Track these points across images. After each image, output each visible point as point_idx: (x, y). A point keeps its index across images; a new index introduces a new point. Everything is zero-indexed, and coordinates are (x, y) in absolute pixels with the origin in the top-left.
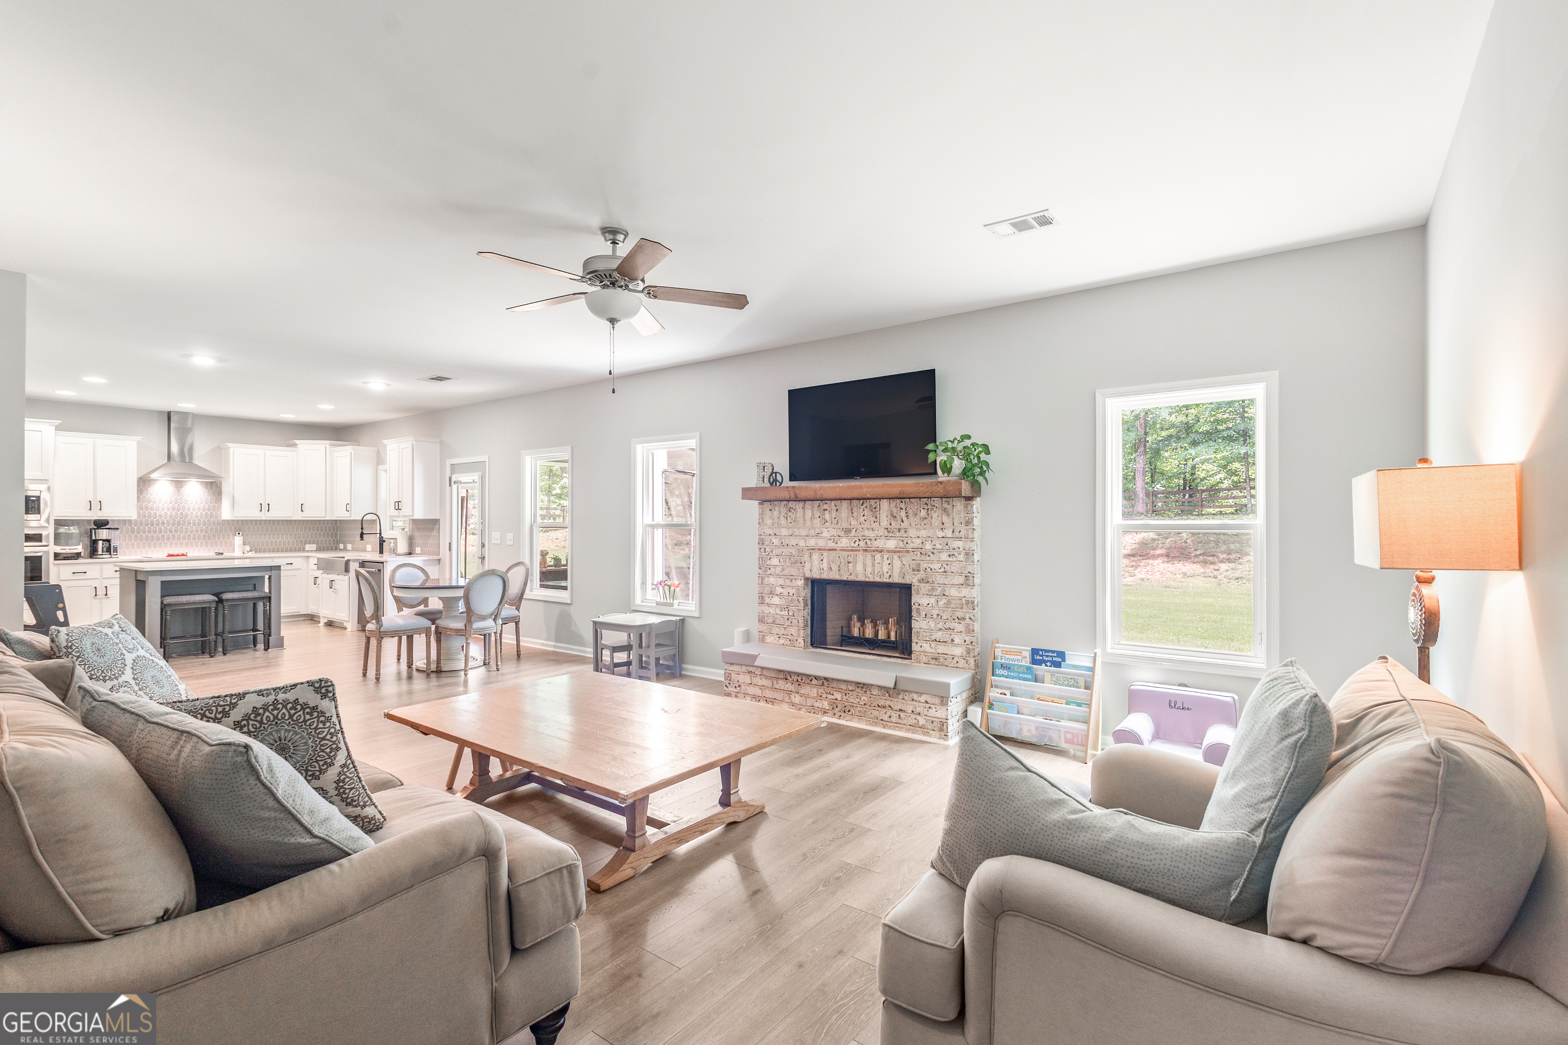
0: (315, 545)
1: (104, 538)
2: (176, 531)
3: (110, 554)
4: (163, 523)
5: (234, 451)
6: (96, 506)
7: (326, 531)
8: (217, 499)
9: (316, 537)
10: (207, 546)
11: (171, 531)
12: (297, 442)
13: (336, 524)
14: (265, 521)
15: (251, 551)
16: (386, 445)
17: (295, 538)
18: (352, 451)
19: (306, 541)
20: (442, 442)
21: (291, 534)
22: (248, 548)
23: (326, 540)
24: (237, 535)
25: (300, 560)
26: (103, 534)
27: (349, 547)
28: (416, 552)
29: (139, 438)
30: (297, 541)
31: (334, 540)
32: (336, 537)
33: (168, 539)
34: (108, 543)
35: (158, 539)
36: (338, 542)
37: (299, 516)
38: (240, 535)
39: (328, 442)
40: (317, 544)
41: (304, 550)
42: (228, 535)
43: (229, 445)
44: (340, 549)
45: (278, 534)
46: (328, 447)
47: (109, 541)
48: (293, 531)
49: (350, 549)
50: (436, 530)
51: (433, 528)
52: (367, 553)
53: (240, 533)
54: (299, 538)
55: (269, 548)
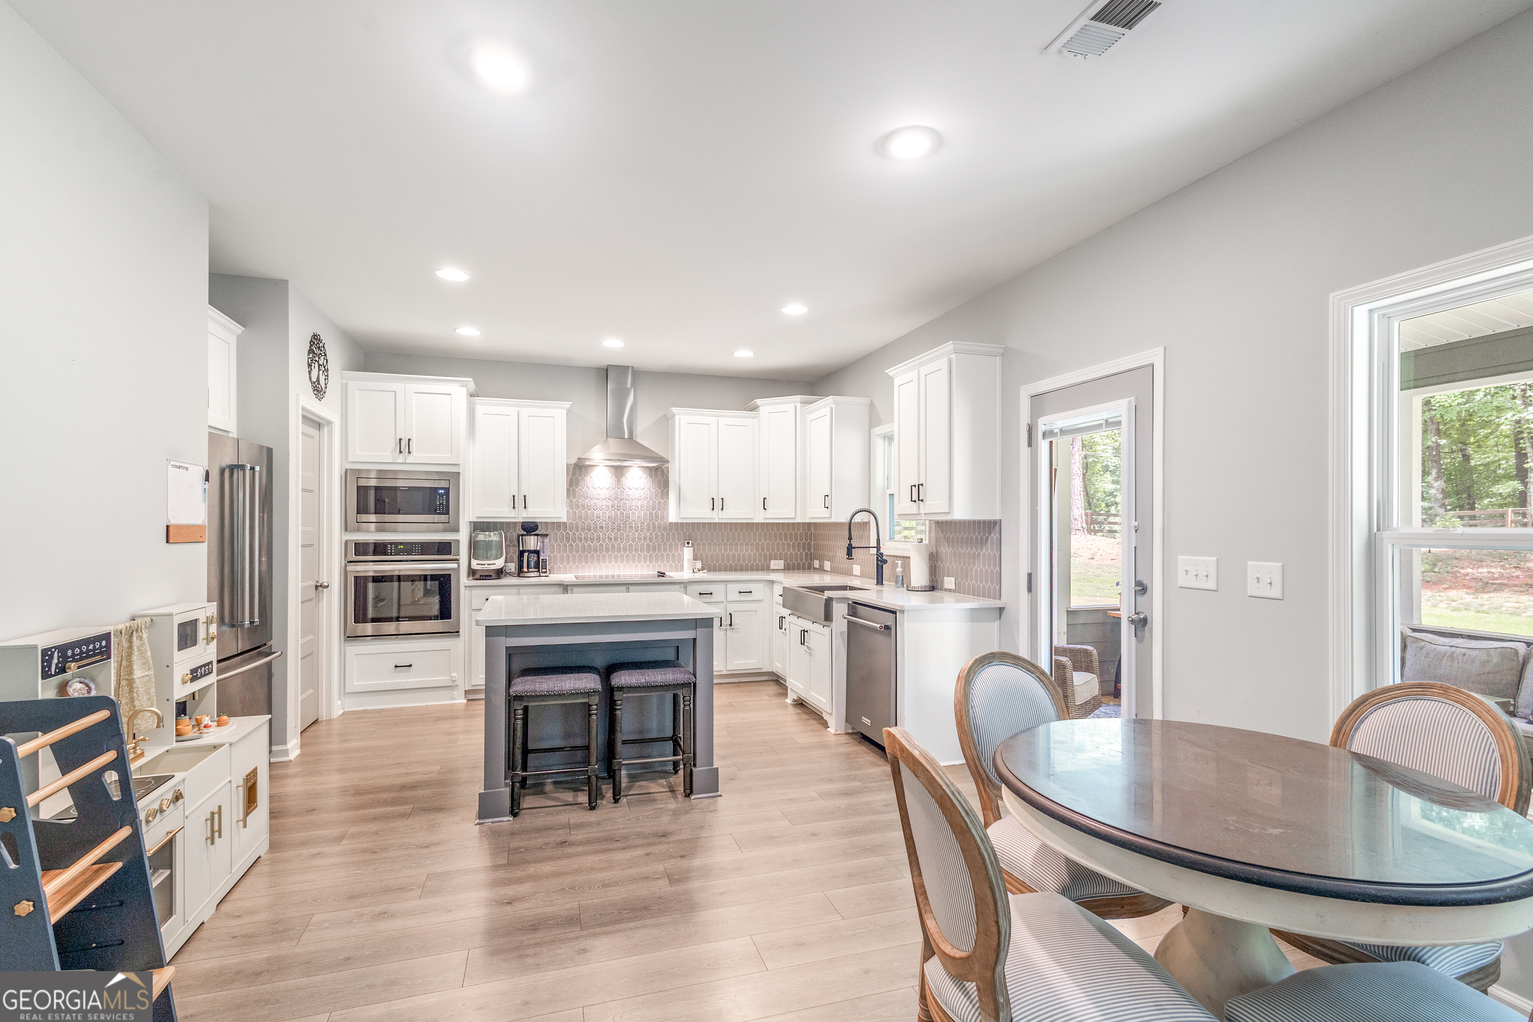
0: (782, 562)
1: (532, 548)
2: (616, 539)
3: (539, 571)
4: (602, 527)
5: (680, 419)
6: (520, 503)
7: (796, 539)
8: (662, 492)
9: (783, 550)
10: (651, 561)
11: (610, 539)
12: (759, 402)
13: (809, 529)
14: (720, 524)
15: (703, 569)
16: (891, 379)
17: (757, 551)
18: (833, 406)
19: (771, 554)
20: (1006, 354)
21: (752, 544)
22: (699, 565)
23: (796, 554)
24: (686, 545)
25: (761, 585)
26: (531, 542)
27: (827, 565)
28: (946, 586)
29: (568, 404)
30: (760, 554)
31: (806, 554)
32: (809, 549)
33: (607, 550)
34: (536, 555)
35: (596, 550)
36: (811, 557)
37: (760, 517)
38: (690, 545)
39: (798, 398)
40: (786, 560)
41: (767, 569)
42: (676, 545)
43: (675, 410)
44: (815, 569)
45: (736, 544)
46: (798, 405)
47: (537, 552)
48: (755, 540)
49: (829, 570)
50: (992, 543)
51: (987, 539)
52: (854, 577)
53: (690, 542)
54: (763, 550)
55: (726, 566)
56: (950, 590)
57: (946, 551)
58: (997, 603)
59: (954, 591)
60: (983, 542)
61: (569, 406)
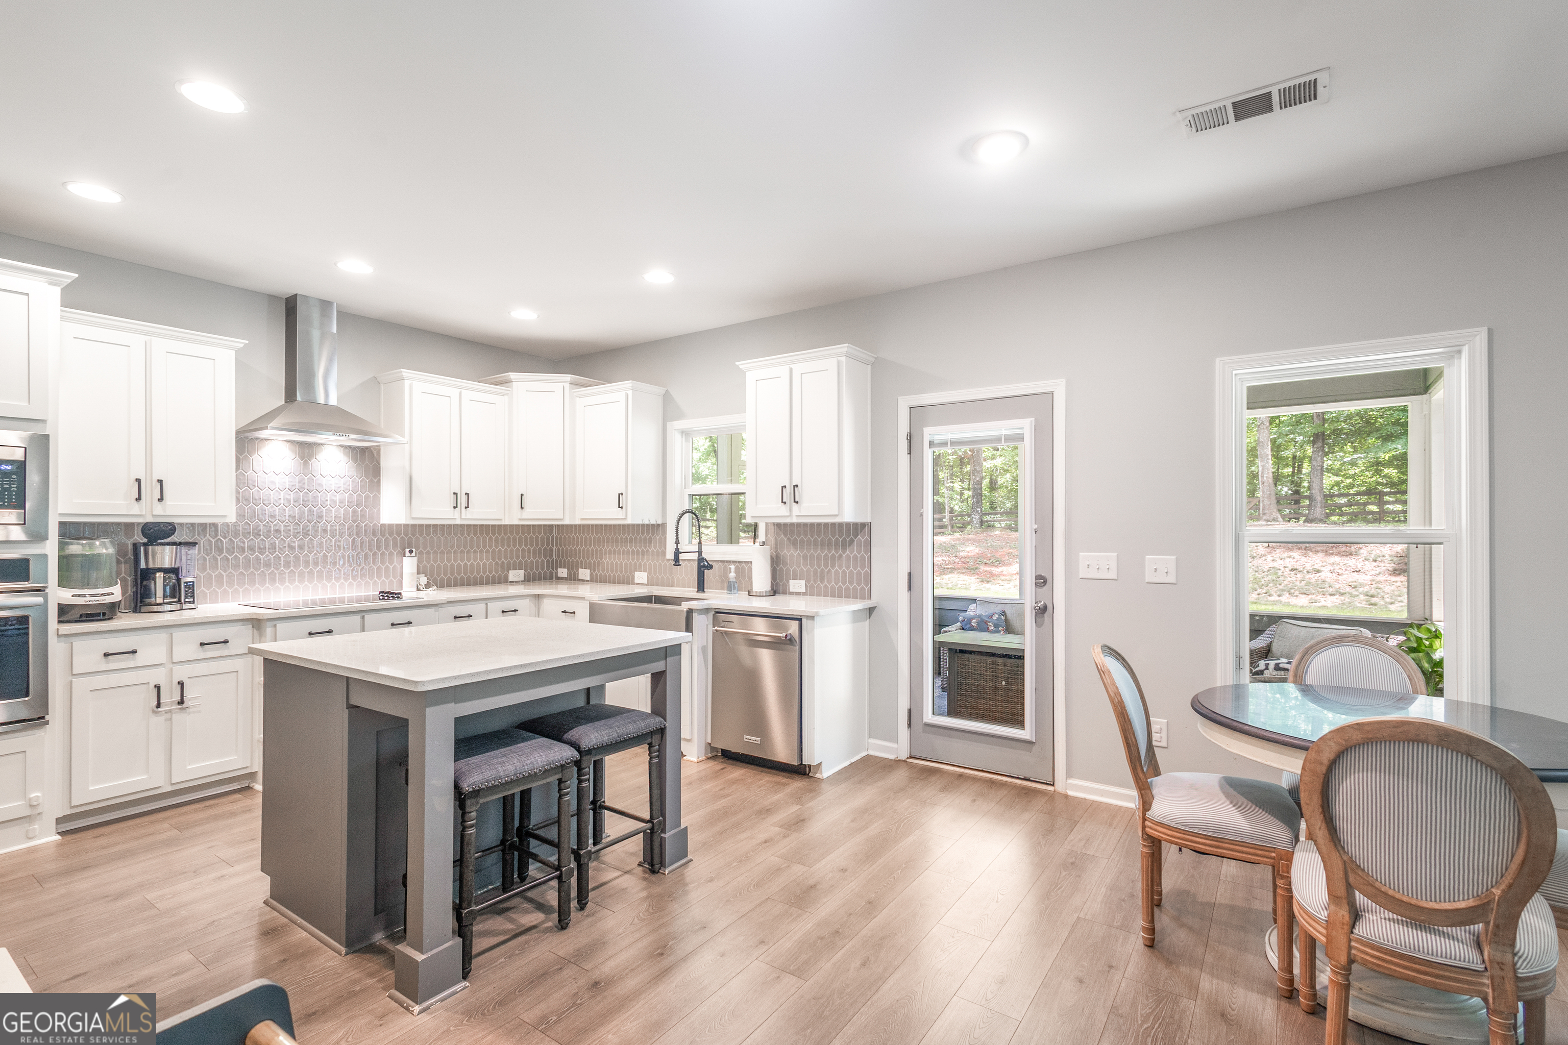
0: (522, 571)
1: (167, 565)
2: (301, 547)
3: (179, 600)
4: (278, 531)
5: (411, 386)
6: (151, 492)
7: (537, 545)
8: (371, 481)
9: (523, 558)
10: (354, 578)
11: (291, 548)
12: (513, 375)
13: (551, 532)
14: (462, 526)
15: (428, 586)
16: (743, 373)
17: (494, 559)
18: (630, 393)
19: (509, 563)
21: (487, 552)
22: (424, 580)
23: (537, 562)
24: (407, 554)
26: (164, 556)
27: (584, 573)
28: (792, 590)
29: (240, 343)
30: (497, 564)
31: (548, 561)
32: (551, 556)
33: (287, 564)
34: (173, 576)
35: (268, 565)
36: (555, 565)
38: (413, 554)
39: (568, 377)
40: (526, 570)
41: (505, 581)
42: (391, 554)
43: (405, 373)
44: (558, 578)
45: (468, 552)
46: (567, 386)
47: (175, 571)
48: (490, 547)
49: (589, 579)
50: (859, 545)
51: (852, 541)
52: (635, 586)
53: (414, 550)
54: (500, 559)
55: (449, 580)
56: (798, 594)
57: (791, 554)
58: (867, 604)
59: (804, 594)
60: (845, 545)
61: (242, 345)
